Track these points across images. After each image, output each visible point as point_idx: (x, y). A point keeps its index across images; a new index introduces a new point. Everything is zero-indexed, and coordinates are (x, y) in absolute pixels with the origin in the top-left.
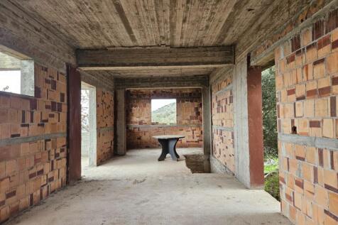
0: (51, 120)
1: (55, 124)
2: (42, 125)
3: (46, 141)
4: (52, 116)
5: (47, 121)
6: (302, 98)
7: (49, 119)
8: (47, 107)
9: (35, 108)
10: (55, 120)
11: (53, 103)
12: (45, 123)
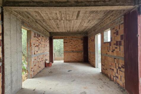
0: (116, 50)
1: (118, 52)
2: (113, 52)
3: (114, 58)
4: (116, 48)
5: (114, 50)
6: (35, 46)
7: (115, 49)
8: (114, 44)
9: (111, 45)
10: (118, 50)
11: (117, 42)
12: (114, 51)
